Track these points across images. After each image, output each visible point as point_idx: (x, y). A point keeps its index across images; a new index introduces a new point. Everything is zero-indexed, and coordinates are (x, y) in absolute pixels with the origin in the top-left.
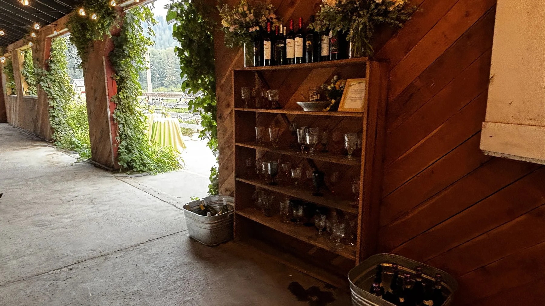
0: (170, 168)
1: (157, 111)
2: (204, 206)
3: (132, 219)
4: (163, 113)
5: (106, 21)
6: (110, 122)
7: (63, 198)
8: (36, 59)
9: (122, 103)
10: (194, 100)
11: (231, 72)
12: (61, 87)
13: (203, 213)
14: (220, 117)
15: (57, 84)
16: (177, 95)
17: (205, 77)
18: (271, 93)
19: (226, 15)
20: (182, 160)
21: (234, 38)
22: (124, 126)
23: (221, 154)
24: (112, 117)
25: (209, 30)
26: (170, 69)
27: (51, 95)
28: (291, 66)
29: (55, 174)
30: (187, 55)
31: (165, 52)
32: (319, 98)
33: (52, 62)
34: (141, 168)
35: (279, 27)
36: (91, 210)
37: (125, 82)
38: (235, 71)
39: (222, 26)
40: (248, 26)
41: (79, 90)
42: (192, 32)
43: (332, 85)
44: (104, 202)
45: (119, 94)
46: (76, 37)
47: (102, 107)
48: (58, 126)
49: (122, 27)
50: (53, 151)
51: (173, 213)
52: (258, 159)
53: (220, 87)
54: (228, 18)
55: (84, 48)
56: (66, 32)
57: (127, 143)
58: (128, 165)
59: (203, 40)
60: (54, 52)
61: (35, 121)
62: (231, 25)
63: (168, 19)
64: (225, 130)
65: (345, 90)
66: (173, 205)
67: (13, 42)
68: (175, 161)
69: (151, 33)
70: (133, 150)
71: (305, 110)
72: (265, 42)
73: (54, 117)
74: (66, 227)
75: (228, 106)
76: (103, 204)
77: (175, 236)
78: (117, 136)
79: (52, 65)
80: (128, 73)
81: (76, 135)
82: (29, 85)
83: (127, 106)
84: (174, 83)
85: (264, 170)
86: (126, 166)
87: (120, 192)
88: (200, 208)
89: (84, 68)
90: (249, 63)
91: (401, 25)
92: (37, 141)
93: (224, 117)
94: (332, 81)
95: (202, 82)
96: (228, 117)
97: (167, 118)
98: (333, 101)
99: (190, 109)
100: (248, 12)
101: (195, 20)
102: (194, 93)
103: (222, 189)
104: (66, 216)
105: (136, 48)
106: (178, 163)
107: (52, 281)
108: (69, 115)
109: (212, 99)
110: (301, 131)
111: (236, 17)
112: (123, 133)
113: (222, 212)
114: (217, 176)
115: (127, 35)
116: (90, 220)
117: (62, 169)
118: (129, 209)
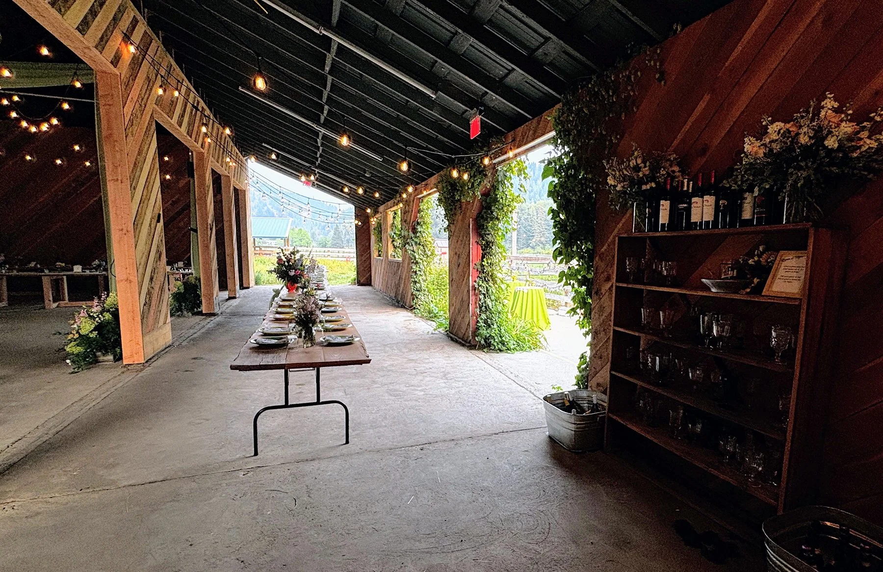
0: (530, 347)
1: (520, 277)
2: (569, 401)
3: (485, 402)
4: (527, 281)
5: (477, 180)
6: (471, 291)
7: (418, 369)
8: (404, 221)
9: (485, 271)
10: (566, 271)
11: (614, 238)
12: (425, 251)
13: (568, 409)
14: (596, 293)
15: (422, 248)
16: (545, 259)
17: (581, 243)
18: (666, 265)
19: (613, 170)
20: (545, 340)
21: (622, 198)
22: (485, 297)
23: (594, 338)
24: (473, 286)
25: (591, 188)
26: (539, 226)
27: (415, 258)
28: (697, 232)
29: (411, 342)
30: (563, 218)
31: (535, 207)
32: (735, 275)
33: (418, 223)
34: (499, 346)
35: (683, 183)
36: (444, 385)
37: (491, 247)
38: (620, 238)
39: (607, 184)
40: (641, 182)
41: (440, 250)
42: (570, 191)
43: (756, 259)
44: (457, 378)
45: (483, 261)
46: (445, 198)
47: (465, 275)
48: (418, 293)
49: (493, 186)
50: (410, 317)
51: (530, 401)
52: (643, 351)
53: (600, 256)
54: (616, 174)
55: (451, 210)
56: (435, 192)
57: (487, 316)
58: (485, 341)
59: (583, 199)
60: (422, 213)
61: (398, 286)
62: (620, 182)
63: (544, 176)
64: (602, 309)
65: (775, 266)
66: (530, 391)
67: (384, 203)
68: (537, 339)
69: (522, 189)
70: (493, 324)
71: (713, 290)
72: (662, 202)
73: (415, 282)
74: (419, 400)
75: (608, 279)
76: (456, 380)
77: (532, 432)
78: (477, 307)
79: (419, 227)
80: (494, 237)
81: (434, 301)
82: (395, 247)
83: (490, 274)
84: (542, 243)
85: (650, 364)
86: (484, 343)
87: (475, 368)
88: (564, 403)
89: (450, 231)
90: (639, 229)
91: (871, 176)
92: (398, 307)
93: (602, 293)
94: (756, 253)
95: (577, 249)
96: (607, 294)
97: (531, 287)
98: (756, 280)
99: (560, 281)
100: (642, 165)
101: (575, 176)
102: (566, 263)
103: (593, 383)
104: (420, 389)
105: (505, 209)
106: (540, 342)
107: (403, 459)
108: (429, 278)
109: (588, 270)
110: (706, 318)
111: (625, 172)
112: (484, 305)
113: (590, 413)
114: (587, 366)
115: (497, 195)
116: (442, 395)
117: (419, 337)
118: (482, 389)
